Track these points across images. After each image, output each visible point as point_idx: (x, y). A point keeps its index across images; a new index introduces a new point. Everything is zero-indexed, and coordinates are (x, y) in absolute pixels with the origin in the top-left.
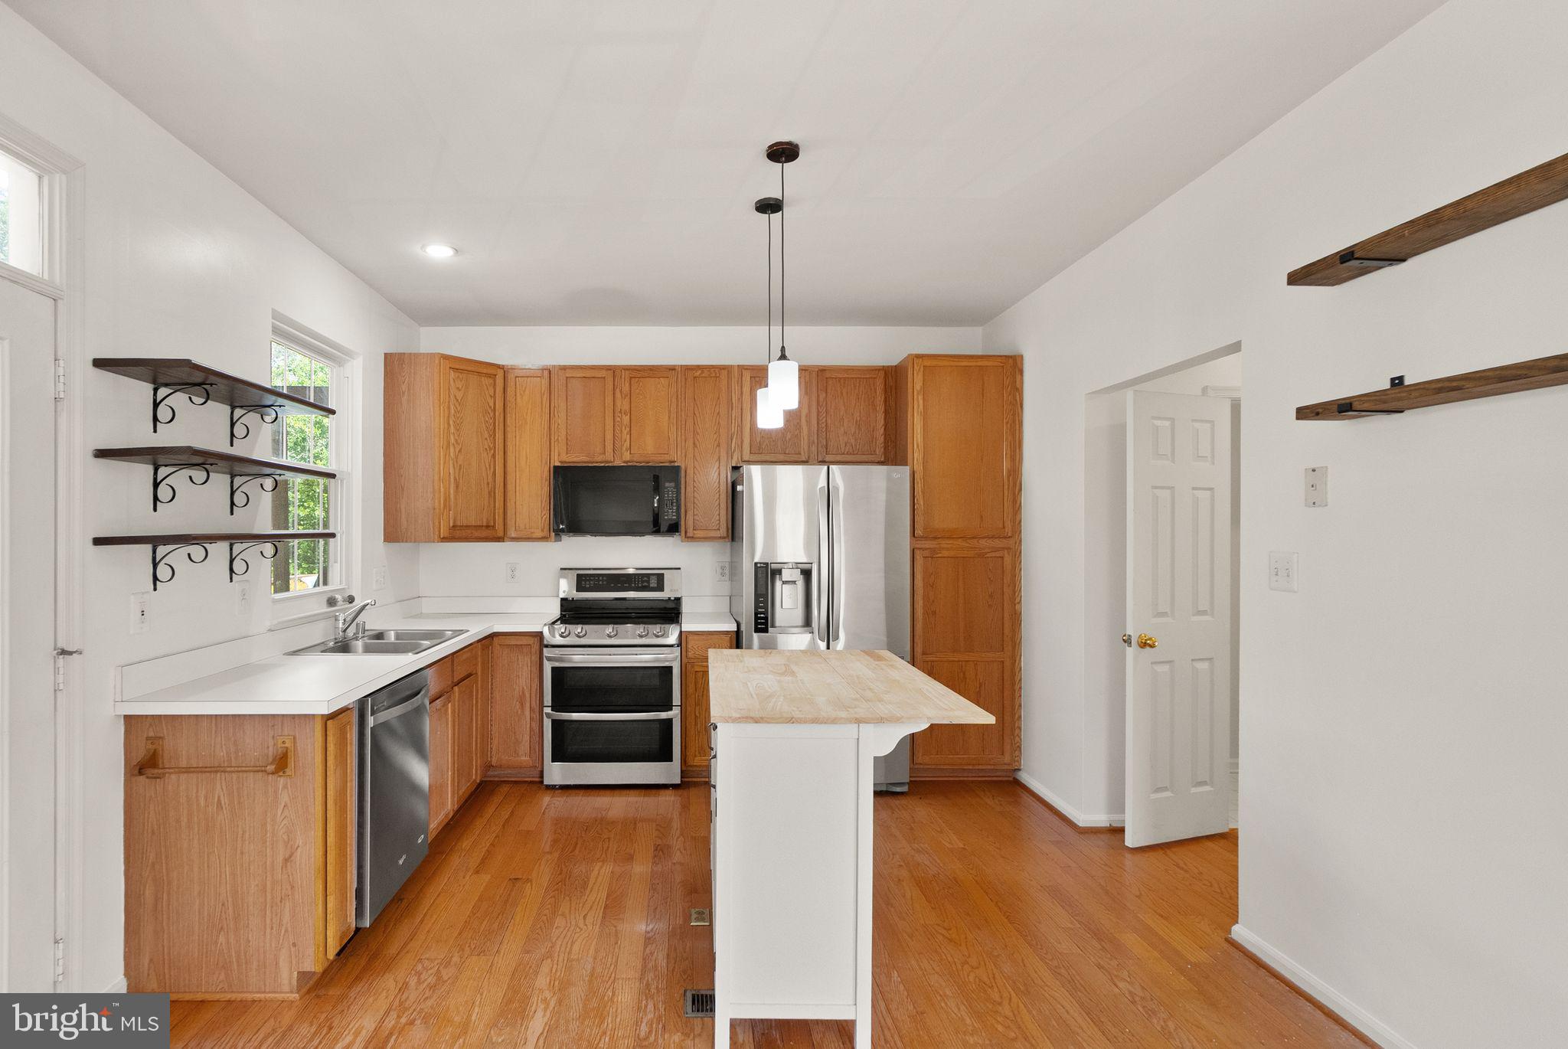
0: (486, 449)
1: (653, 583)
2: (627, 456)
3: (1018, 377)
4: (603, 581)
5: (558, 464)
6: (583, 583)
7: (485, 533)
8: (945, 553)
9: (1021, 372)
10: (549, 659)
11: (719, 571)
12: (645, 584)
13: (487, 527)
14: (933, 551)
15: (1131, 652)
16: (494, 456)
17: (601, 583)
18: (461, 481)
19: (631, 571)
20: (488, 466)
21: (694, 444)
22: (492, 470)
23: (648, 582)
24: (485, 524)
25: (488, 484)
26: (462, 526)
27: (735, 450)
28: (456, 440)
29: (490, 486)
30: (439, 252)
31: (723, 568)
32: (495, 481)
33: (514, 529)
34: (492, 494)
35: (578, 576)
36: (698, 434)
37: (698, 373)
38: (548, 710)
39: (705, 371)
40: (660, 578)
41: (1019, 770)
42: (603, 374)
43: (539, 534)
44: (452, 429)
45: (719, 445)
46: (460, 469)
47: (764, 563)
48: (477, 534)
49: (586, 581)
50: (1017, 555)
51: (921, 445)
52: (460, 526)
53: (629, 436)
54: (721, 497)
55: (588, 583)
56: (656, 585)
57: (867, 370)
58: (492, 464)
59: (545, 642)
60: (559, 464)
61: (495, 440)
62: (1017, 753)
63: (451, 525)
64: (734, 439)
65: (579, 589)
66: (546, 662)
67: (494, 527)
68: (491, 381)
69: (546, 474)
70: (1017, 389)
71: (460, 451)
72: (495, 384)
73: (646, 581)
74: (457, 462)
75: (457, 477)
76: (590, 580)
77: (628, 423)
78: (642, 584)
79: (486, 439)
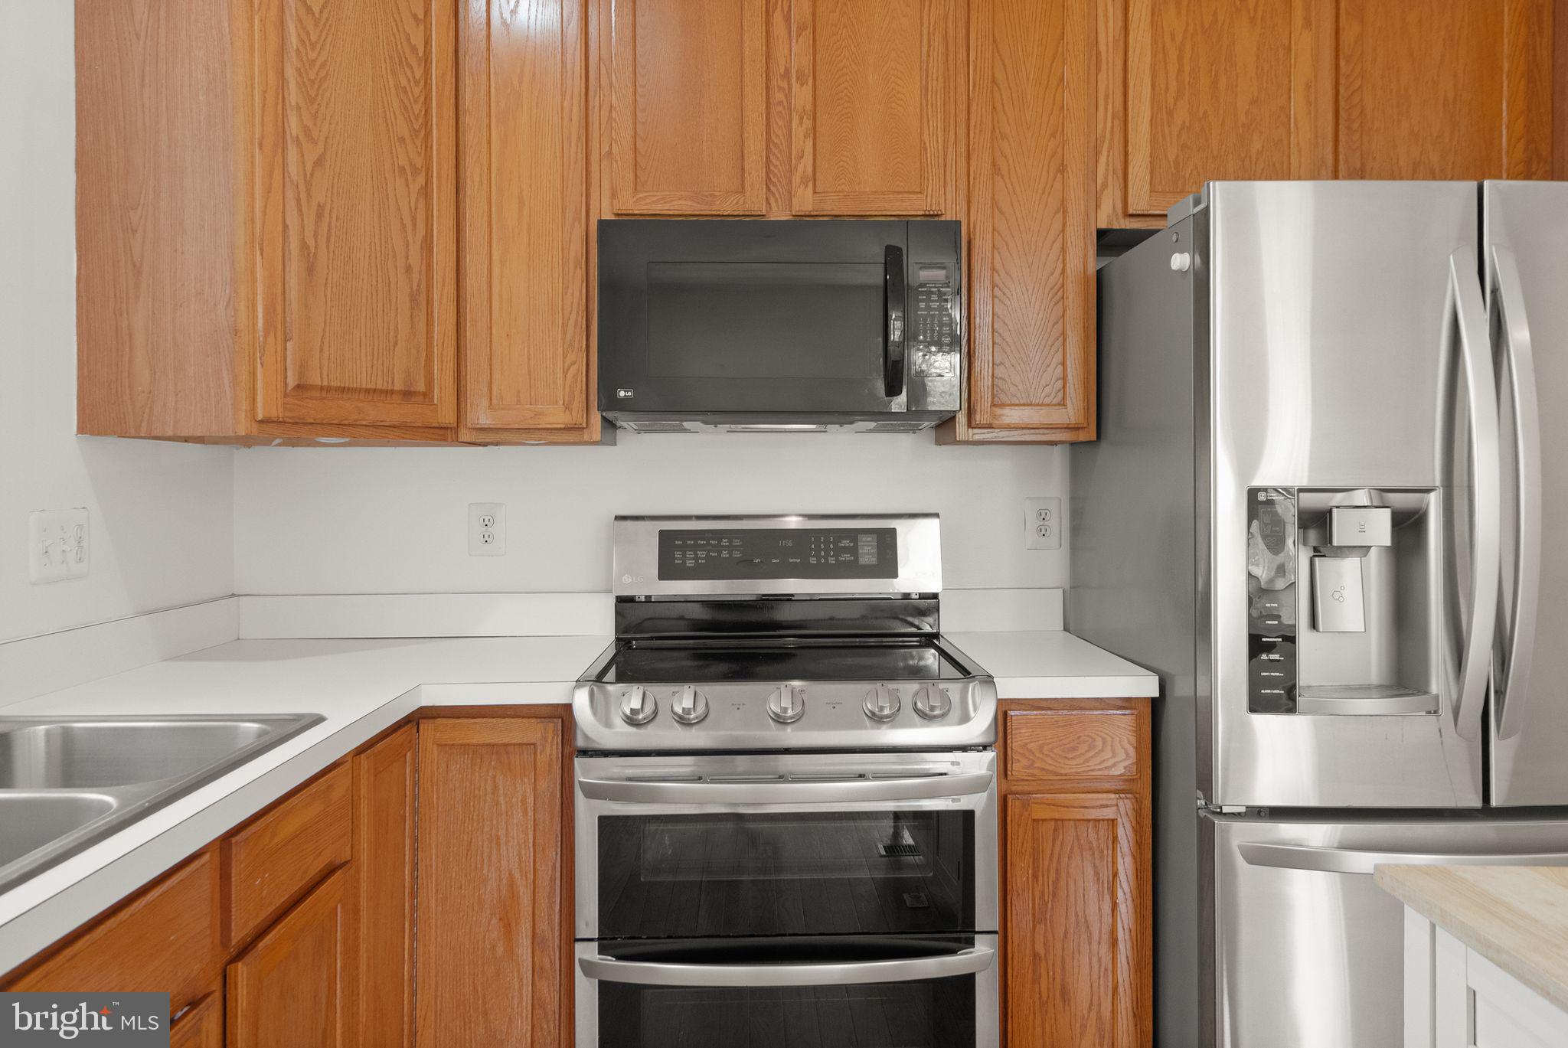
0: (402, 169)
1: (868, 554)
2: (805, 202)
4: (731, 548)
5: (608, 216)
6: (678, 554)
7: (396, 412)
10: (592, 792)
11: (1033, 522)
12: (848, 557)
13: (408, 394)
16: (426, 191)
17: (725, 555)
18: (322, 254)
19: (793, 523)
20: (408, 221)
21: (994, 165)
22: (421, 232)
23: (854, 551)
24: (398, 386)
25: (409, 270)
26: (329, 389)
27: (1105, 186)
28: (307, 131)
29: (415, 277)
31: (1043, 516)
32: (429, 266)
33: (486, 403)
34: (421, 299)
35: (664, 535)
36: (1003, 137)
38: (587, 952)
40: (887, 541)
43: (558, 417)
44: (293, 95)
45: (1062, 169)
46: (319, 216)
47: (1274, 490)
48: (375, 412)
49: (684, 548)
52: (322, 388)
53: (810, 142)
54: (1068, 313)
55: (690, 554)
56: (874, 561)
59: (580, 743)
60: (613, 218)
61: (428, 148)
63: (292, 382)
64: (1104, 153)
65: (668, 570)
66: (580, 798)
67: (427, 395)
69: (576, 247)
71: (319, 163)
73: (845, 550)
74: (309, 196)
75: (311, 243)
76: (695, 548)
77: (809, 107)
78: (838, 554)
79: (402, 140)
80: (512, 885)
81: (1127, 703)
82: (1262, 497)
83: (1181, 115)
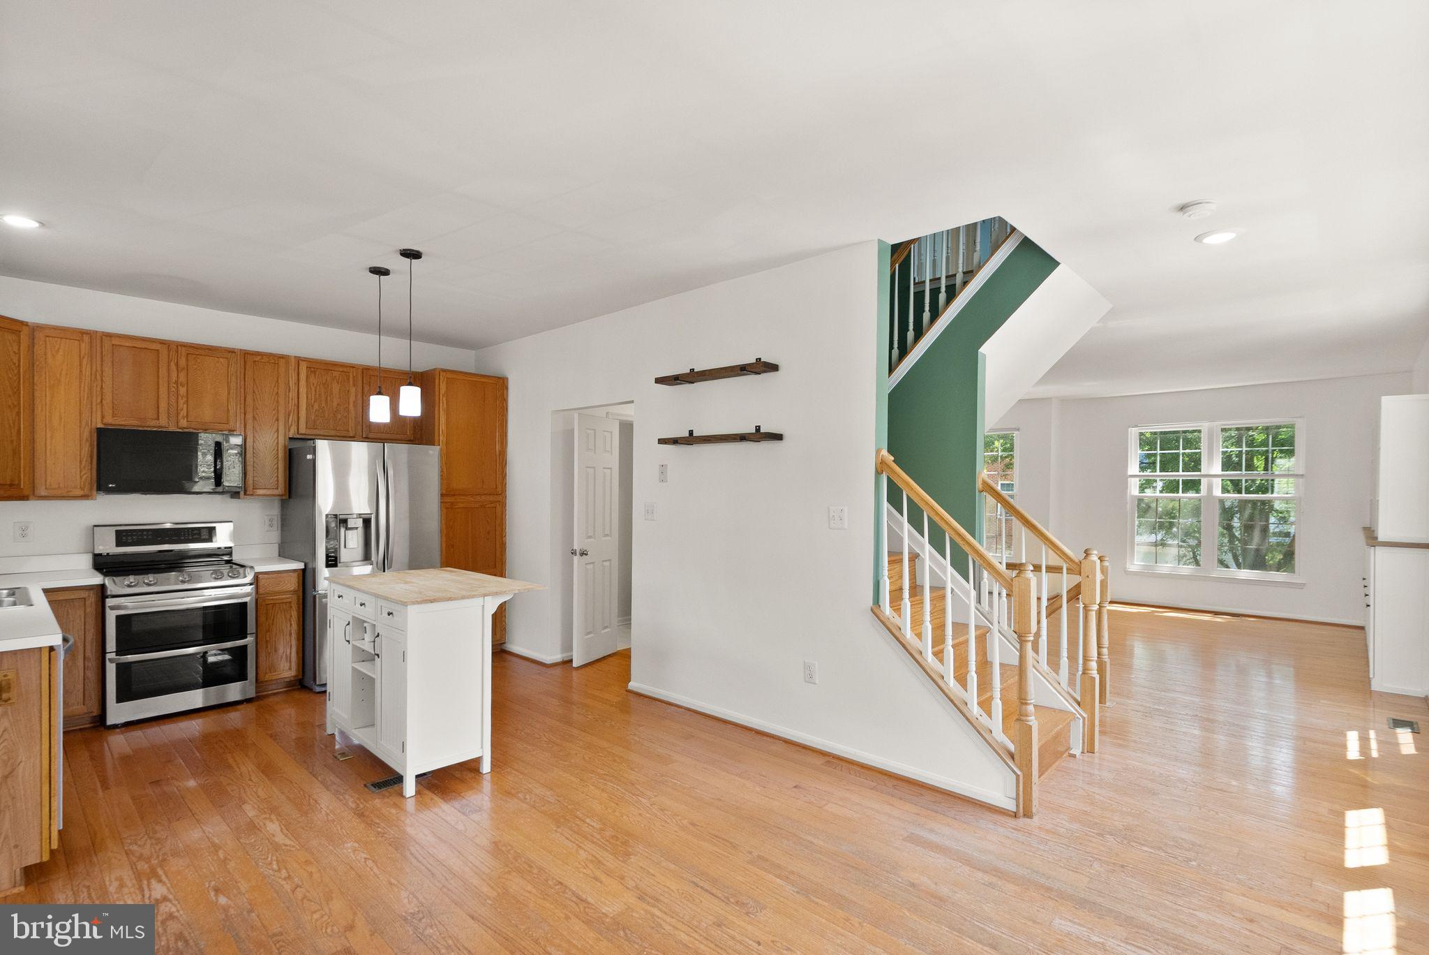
0: (10, 406)
1: (205, 535)
2: (183, 424)
3: (505, 391)
4: (147, 535)
5: (100, 425)
6: (125, 538)
7: (9, 492)
8: (461, 505)
9: (507, 388)
10: (112, 608)
11: (267, 523)
13: (11, 484)
14: (452, 503)
15: (576, 558)
16: (19, 413)
17: (145, 537)
19: (168, 526)
20: (12, 424)
21: (254, 417)
22: (17, 428)
23: (200, 534)
24: (7, 482)
25: (11, 442)
27: (292, 425)
29: (14, 443)
31: (271, 520)
32: (19, 440)
33: (44, 487)
34: (16, 452)
35: (117, 532)
37: (258, 358)
38: (113, 656)
39: (264, 357)
40: (209, 530)
41: (505, 643)
42: (158, 347)
45: (277, 420)
49: (127, 536)
50: (503, 504)
51: (445, 432)
53: (185, 406)
54: (279, 462)
55: (129, 538)
56: (205, 537)
57: (401, 373)
58: (19, 420)
59: (109, 593)
60: (102, 426)
61: (19, 398)
62: (504, 632)
64: (291, 415)
65: (121, 544)
66: (108, 611)
67: (19, 485)
68: (15, 338)
69: (86, 434)
70: (504, 400)
72: (20, 341)
73: (195, 534)
77: (185, 394)
78: (192, 536)
79: (10, 396)
81: (295, 571)
82: (329, 516)
83: (316, 406)
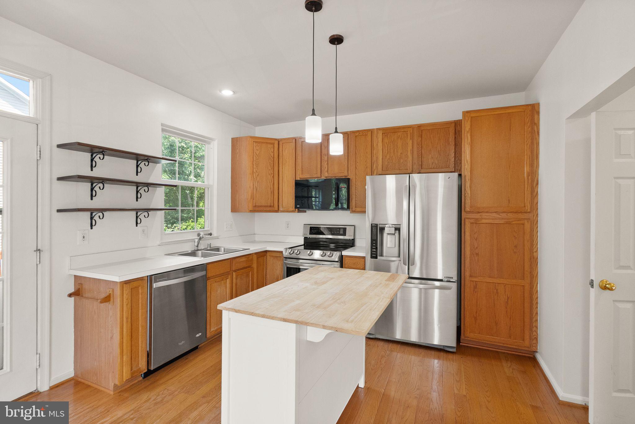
0: (270, 174)
2: (326, 174)
3: (536, 116)
6: (312, 231)
7: (268, 209)
8: (484, 221)
9: (538, 113)
10: (285, 263)
12: (338, 232)
13: (270, 206)
14: (477, 219)
16: (273, 177)
18: (258, 187)
20: (270, 181)
22: (272, 183)
23: (339, 231)
24: (269, 205)
25: (271, 188)
26: (259, 206)
27: (375, 170)
28: (256, 171)
29: (272, 189)
30: (227, 93)
32: (274, 187)
33: (281, 207)
34: (273, 192)
35: (311, 227)
36: (357, 162)
37: (357, 134)
39: (361, 133)
40: (345, 230)
41: (537, 352)
43: (291, 209)
44: (255, 166)
45: (367, 168)
46: (258, 182)
47: (375, 224)
48: (265, 209)
49: (313, 230)
51: (469, 160)
52: (258, 206)
53: (327, 165)
56: (342, 233)
57: (444, 124)
58: (273, 180)
60: (299, 179)
61: (274, 170)
62: (534, 341)
63: (254, 205)
64: (375, 164)
65: (311, 233)
67: (273, 206)
68: (272, 146)
69: (294, 183)
71: (258, 175)
72: (274, 147)
73: (338, 231)
74: (256, 180)
75: (257, 186)
76: (315, 230)
77: (327, 160)
78: (337, 231)
79: (270, 170)
80: (278, 276)
81: (363, 257)
82: (373, 225)
83: (388, 157)
